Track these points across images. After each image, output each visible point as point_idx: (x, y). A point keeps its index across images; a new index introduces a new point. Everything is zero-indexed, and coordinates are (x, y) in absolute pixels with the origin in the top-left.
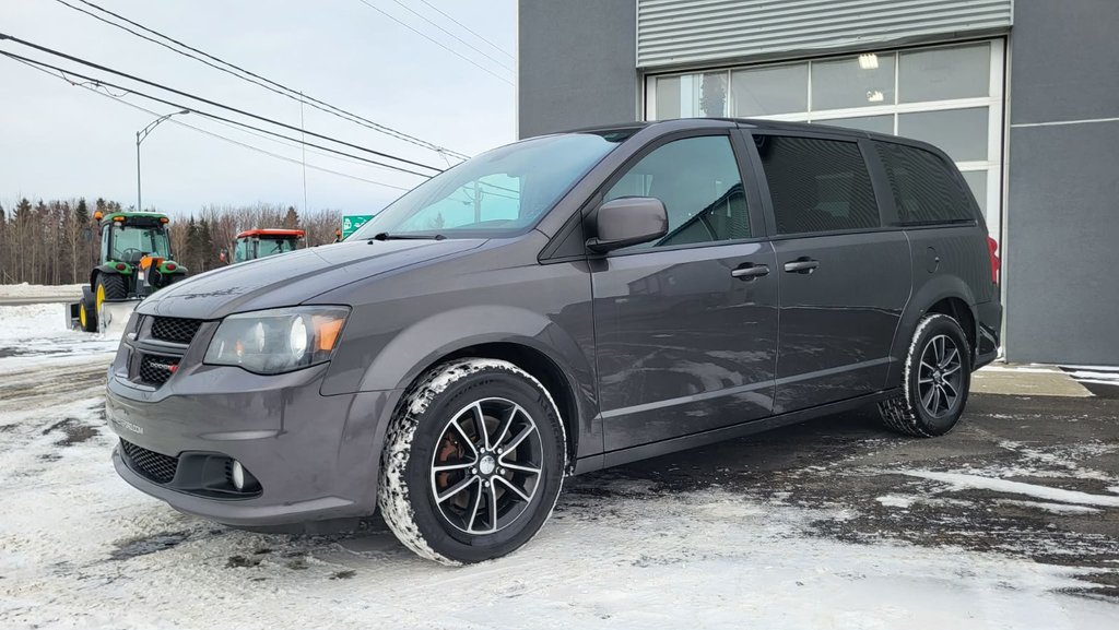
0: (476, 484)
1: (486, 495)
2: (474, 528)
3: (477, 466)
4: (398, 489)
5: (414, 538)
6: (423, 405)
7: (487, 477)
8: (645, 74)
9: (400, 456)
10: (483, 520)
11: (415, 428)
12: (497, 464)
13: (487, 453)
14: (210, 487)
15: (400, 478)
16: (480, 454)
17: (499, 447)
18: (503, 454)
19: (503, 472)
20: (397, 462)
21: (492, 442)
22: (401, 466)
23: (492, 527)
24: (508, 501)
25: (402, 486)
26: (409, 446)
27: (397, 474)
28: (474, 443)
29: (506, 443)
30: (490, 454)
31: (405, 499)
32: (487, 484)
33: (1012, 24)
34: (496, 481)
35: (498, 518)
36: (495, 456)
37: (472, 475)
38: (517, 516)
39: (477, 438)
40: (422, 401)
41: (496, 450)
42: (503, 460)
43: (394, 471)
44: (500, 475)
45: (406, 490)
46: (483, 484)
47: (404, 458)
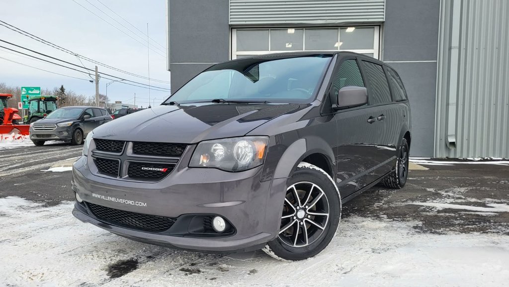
0: (296, 223)
1: (302, 228)
2: (297, 244)
3: (296, 215)
5: (268, 251)
7: (302, 220)
8: (232, 27)
10: (301, 240)
12: (306, 213)
13: (300, 208)
14: (195, 232)
16: (297, 209)
17: (306, 205)
18: (308, 208)
19: (309, 217)
21: (302, 203)
23: (306, 243)
24: (312, 230)
28: (293, 204)
29: (310, 202)
30: (303, 209)
32: (302, 223)
33: (384, 20)
34: (306, 221)
35: (308, 238)
36: (305, 209)
37: (294, 220)
38: (318, 236)
39: (295, 202)
41: (305, 206)
42: (309, 211)
44: (308, 218)
46: (300, 223)
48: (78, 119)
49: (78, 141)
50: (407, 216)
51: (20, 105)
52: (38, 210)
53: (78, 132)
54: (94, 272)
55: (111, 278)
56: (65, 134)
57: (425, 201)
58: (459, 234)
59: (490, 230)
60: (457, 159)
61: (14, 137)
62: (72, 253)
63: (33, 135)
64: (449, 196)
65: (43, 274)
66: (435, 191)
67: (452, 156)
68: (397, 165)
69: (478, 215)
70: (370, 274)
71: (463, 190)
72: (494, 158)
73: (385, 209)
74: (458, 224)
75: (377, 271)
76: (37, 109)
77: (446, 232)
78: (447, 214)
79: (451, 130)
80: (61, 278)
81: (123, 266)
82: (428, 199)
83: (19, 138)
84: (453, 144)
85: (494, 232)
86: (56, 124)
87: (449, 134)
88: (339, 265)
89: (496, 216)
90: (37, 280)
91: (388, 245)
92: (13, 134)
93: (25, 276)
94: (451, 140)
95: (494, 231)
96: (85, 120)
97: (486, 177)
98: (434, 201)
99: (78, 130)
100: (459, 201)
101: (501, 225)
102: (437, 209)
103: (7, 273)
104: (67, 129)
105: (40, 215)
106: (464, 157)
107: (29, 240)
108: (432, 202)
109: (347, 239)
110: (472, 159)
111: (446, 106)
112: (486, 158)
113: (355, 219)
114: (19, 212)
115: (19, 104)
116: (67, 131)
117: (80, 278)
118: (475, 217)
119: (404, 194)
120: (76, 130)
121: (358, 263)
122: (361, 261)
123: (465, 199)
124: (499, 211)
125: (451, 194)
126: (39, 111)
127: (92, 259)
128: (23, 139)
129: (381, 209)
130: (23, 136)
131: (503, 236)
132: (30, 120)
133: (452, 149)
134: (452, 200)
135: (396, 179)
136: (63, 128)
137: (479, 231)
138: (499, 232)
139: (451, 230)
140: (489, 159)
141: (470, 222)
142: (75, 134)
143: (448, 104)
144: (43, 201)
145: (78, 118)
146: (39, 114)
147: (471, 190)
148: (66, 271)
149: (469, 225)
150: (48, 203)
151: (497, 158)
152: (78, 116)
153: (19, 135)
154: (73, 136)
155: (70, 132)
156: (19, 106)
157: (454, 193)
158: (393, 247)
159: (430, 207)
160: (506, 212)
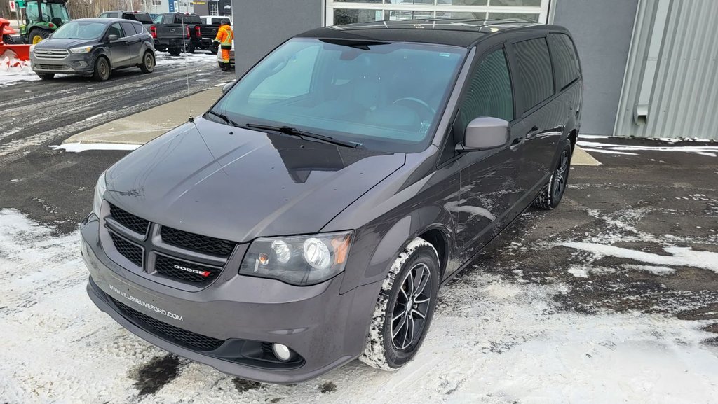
4: (377, 339)
6: (389, 284)
9: (379, 319)
11: (387, 300)
15: (379, 334)
20: (376, 323)
22: (379, 326)
25: (380, 338)
26: (384, 313)
27: (377, 330)
31: (381, 345)
40: (388, 281)
43: (374, 329)
45: (382, 339)
47: (381, 321)
48: (101, 41)
49: (103, 75)
50: (551, 272)
51: (12, 5)
52: (45, 243)
53: (102, 62)
54: (120, 383)
55: (141, 394)
56: (83, 64)
57: (579, 240)
58: (612, 314)
59: (655, 307)
60: (646, 139)
61: (8, 63)
62: (92, 340)
63: (35, 65)
64: (616, 228)
65: (52, 384)
66: (600, 216)
67: (638, 135)
68: (551, 181)
69: (647, 272)
70: (481, 396)
71: (637, 213)
72: (698, 140)
73: (525, 256)
74: (616, 291)
75: (490, 392)
76: (38, 15)
77: (597, 309)
78: (606, 269)
79: (644, 98)
80: (76, 392)
81: (158, 370)
82: (587, 234)
83: (16, 65)
84: (644, 118)
85: (660, 311)
86: (68, 49)
87: (639, 104)
88: (443, 377)
89: (670, 275)
90: (44, 395)
91: (513, 336)
92: (7, 59)
93: (29, 388)
94: (641, 112)
95: (662, 308)
96: (111, 42)
97: (677, 185)
98: (594, 239)
99: (102, 58)
100: (628, 239)
101: (673, 295)
102: (594, 257)
103: (5, 379)
104: (85, 56)
105: (48, 254)
106: (657, 136)
107: (34, 309)
108: (591, 241)
109: (461, 322)
110: (666, 139)
111: (643, 60)
112: (687, 139)
113: (479, 277)
114: (18, 248)
115: (10, 4)
116: (85, 60)
117: (100, 394)
118: (642, 278)
119: (556, 221)
120: (98, 58)
121: (469, 372)
122: (473, 370)
123: (636, 235)
124: (677, 264)
125: (619, 223)
126: (40, 19)
127: (118, 355)
128: (23, 67)
129: (518, 256)
130: (22, 62)
131: (670, 321)
132: (30, 32)
133: (641, 124)
134: (618, 238)
135: (546, 199)
136: (79, 55)
137: (642, 309)
138: (666, 311)
139: (604, 305)
140: (690, 140)
141: (633, 287)
142: (98, 65)
143: (645, 58)
144: (51, 222)
145: (99, 39)
146: (42, 24)
147: (650, 214)
148: (83, 377)
149: (630, 293)
150: (59, 226)
151: (703, 138)
152: (100, 35)
153: (15, 61)
154: (95, 68)
155: (90, 62)
156: (11, 7)
157: (624, 221)
158: (520, 340)
159: (584, 252)
160: (686, 267)
